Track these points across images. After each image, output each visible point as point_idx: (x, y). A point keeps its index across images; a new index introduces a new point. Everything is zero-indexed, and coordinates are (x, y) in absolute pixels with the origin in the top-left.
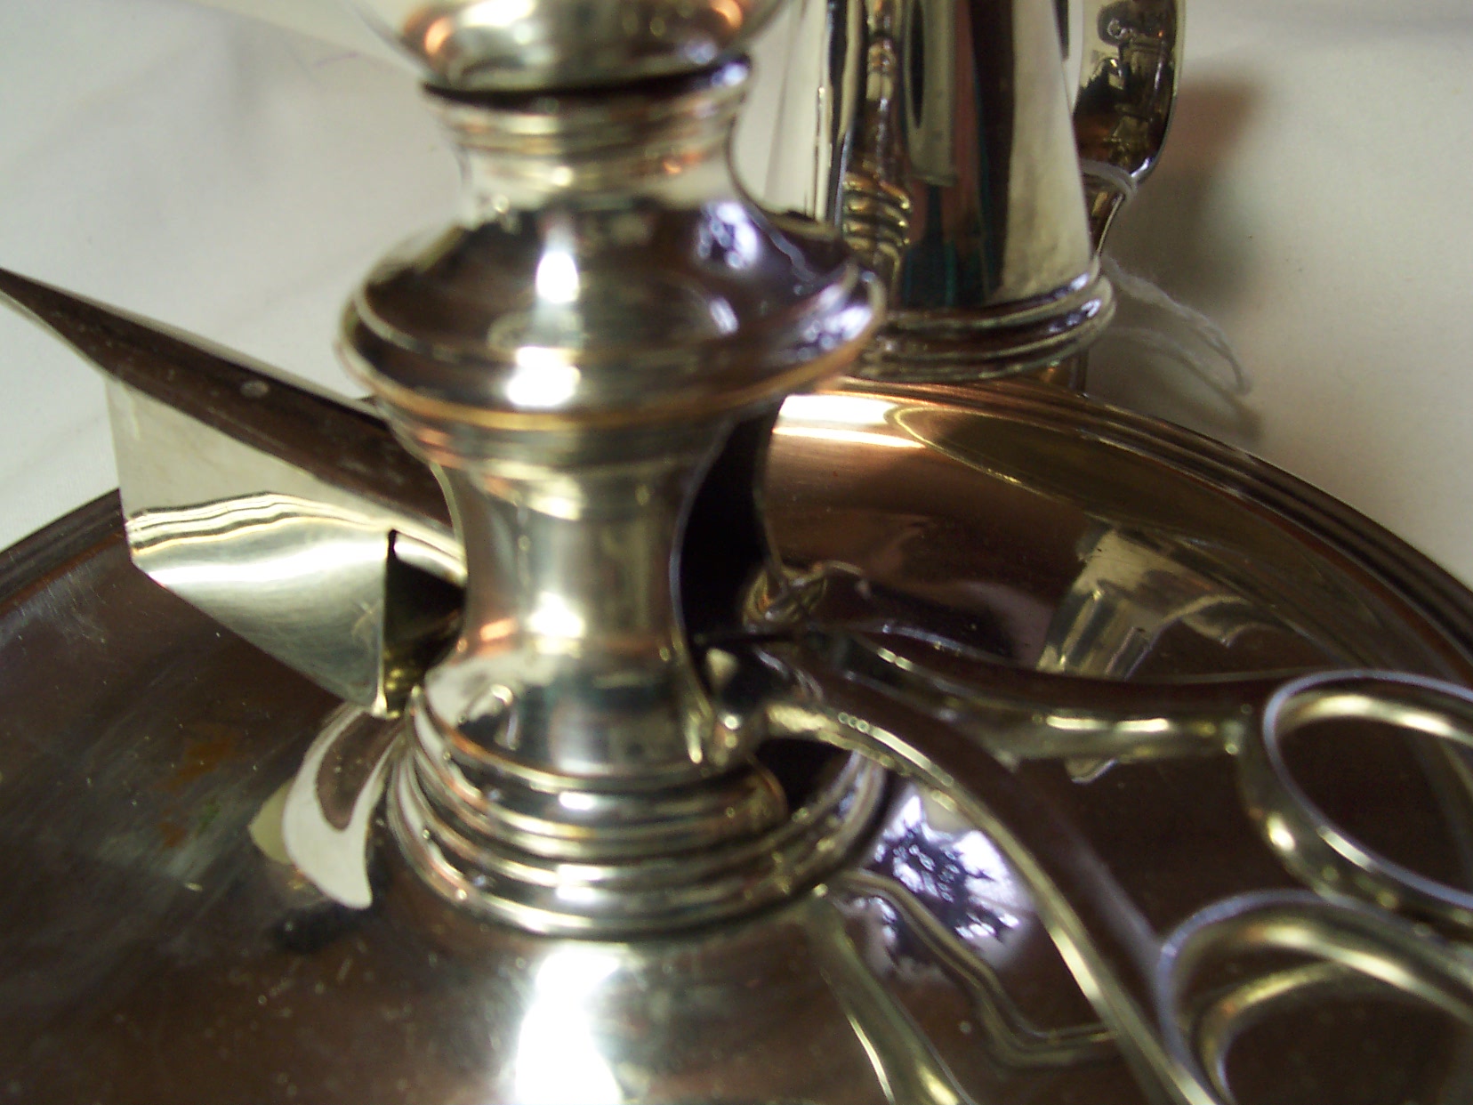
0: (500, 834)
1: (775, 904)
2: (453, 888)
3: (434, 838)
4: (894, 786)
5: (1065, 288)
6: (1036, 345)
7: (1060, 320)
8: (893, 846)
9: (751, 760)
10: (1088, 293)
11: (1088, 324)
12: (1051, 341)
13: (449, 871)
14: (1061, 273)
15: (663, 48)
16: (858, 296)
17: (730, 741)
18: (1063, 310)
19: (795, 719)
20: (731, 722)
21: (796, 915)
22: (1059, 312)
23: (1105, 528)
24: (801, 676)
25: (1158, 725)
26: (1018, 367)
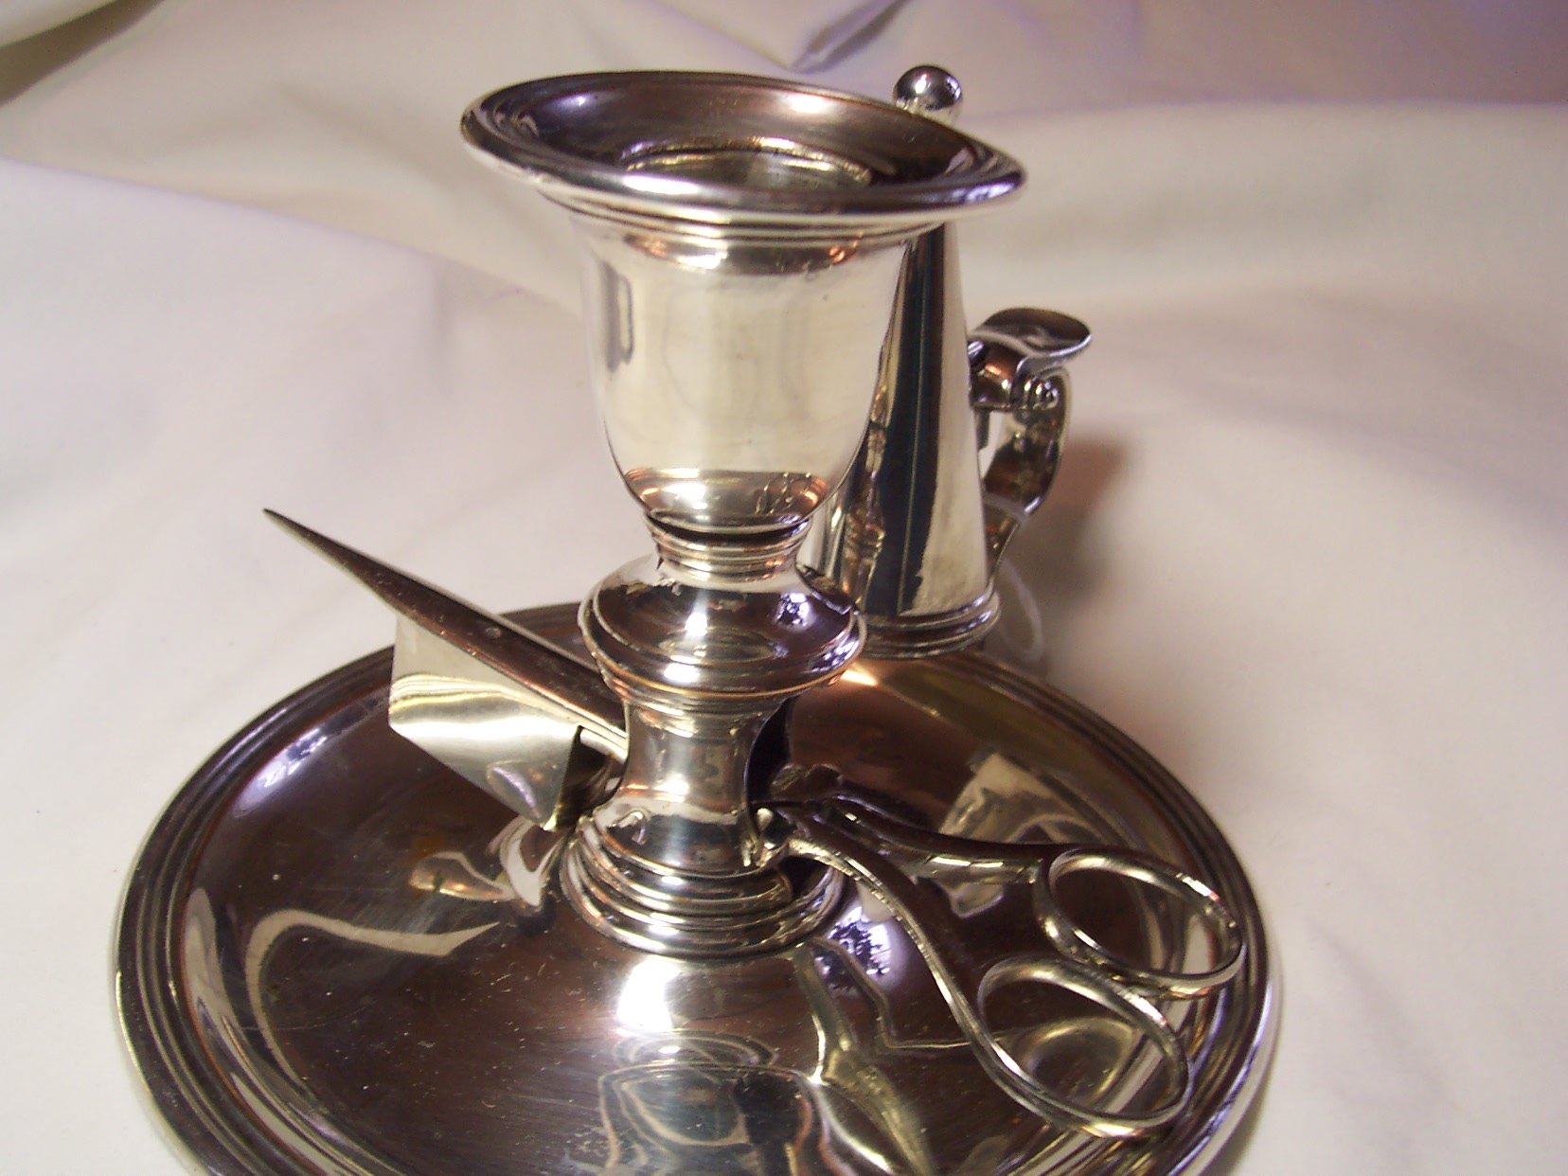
0: (627, 893)
1: (776, 948)
2: (596, 920)
3: (587, 891)
4: (848, 893)
5: (969, 605)
6: (948, 640)
7: (966, 625)
8: (842, 931)
9: (776, 868)
10: (983, 607)
11: (980, 628)
12: (957, 638)
13: (593, 911)
14: (968, 596)
15: (771, 520)
16: (854, 634)
17: (767, 857)
18: (966, 620)
19: (802, 847)
20: (769, 845)
21: (789, 956)
22: (964, 620)
23: (991, 751)
24: (799, 825)
25: (998, 865)
26: (936, 652)
